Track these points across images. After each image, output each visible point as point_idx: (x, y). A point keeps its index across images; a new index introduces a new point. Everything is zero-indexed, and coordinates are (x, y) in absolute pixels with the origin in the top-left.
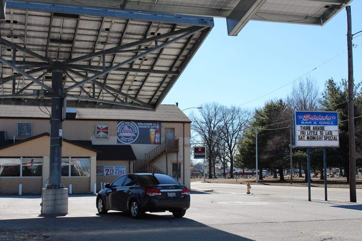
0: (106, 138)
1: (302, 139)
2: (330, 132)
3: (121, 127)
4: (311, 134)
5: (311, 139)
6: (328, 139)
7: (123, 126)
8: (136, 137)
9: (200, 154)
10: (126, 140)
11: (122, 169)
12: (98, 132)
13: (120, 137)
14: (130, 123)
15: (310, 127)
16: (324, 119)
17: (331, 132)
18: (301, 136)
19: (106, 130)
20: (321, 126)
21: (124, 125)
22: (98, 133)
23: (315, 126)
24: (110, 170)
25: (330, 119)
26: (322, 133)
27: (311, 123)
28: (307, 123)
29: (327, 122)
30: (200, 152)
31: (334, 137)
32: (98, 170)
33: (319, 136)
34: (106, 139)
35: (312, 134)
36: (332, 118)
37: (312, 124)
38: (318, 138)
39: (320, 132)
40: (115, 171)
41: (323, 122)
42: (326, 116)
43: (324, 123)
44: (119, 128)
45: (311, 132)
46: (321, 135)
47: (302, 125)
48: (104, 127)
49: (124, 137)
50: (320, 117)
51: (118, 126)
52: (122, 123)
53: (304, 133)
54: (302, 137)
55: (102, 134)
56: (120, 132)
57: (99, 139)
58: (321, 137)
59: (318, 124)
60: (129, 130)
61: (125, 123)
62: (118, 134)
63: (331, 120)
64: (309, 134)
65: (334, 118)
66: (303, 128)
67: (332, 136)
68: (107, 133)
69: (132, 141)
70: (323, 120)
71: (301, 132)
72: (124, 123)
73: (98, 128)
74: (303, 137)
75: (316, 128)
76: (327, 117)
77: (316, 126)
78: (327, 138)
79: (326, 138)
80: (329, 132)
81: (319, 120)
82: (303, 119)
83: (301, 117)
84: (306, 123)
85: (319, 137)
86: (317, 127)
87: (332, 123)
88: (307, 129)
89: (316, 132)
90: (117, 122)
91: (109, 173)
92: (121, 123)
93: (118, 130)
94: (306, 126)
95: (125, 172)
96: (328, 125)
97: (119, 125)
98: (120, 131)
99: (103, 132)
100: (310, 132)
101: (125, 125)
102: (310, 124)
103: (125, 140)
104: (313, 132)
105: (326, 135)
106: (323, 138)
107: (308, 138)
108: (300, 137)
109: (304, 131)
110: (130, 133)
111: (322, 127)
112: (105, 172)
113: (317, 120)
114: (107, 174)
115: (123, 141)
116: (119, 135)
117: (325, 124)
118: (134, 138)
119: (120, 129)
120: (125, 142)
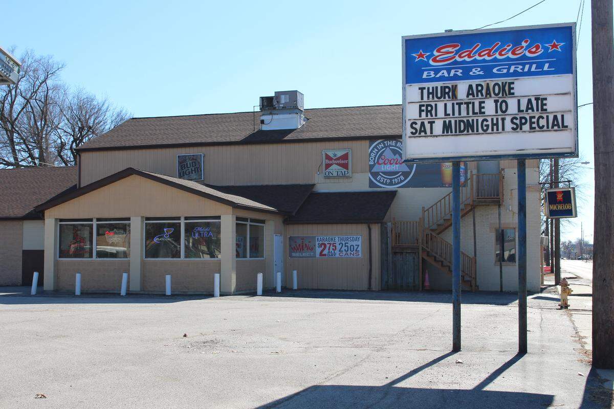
0: (344, 176)
1: (423, 134)
2: (537, 99)
3: (377, 152)
4: (460, 114)
5: (460, 131)
6: (526, 127)
7: (381, 149)
8: (410, 173)
9: (560, 207)
10: (388, 181)
11: (354, 243)
12: (328, 166)
13: (375, 175)
14: (396, 144)
15: (454, 88)
16: (513, 53)
17: (541, 100)
18: (419, 123)
19: (344, 161)
20: (500, 81)
21: (383, 148)
22: (326, 169)
23: (474, 83)
24: (328, 246)
25: (541, 51)
26: (501, 107)
27: (460, 72)
28: (446, 75)
29: (524, 65)
30: (560, 202)
31: (555, 118)
32: (304, 245)
33: (489, 119)
34: (346, 180)
35: (464, 113)
36: (546, 49)
37: (466, 76)
38: (487, 126)
39: (496, 102)
40: (338, 247)
41: (510, 65)
42: (524, 44)
43: (511, 71)
44: (373, 155)
45: (460, 104)
46: (499, 112)
47: (426, 85)
48: (340, 154)
49: (385, 173)
50: (496, 51)
51: (371, 152)
52: (379, 143)
53: (430, 112)
54: (423, 124)
55: (335, 168)
56: (375, 164)
57: (332, 181)
58: (500, 122)
59: (488, 72)
60: (395, 158)
61: (386, 142)
62: (371, 167)
63: (546, 55)
64: (449, 111)
65: (555, 46)
66: (429, 93)
67: (545, 116)
68: (345, 166)
69: (402, 181)
70: (508, 59)
71: (421, 106)
72: (384, 144)
73: (328, 157)
74: (428, 126)
75: (481, 91)
76: (527, 47)
77: (478, 81)
78: (522, 124)
79: (518, 122)
80: (534, 102)
81: (495, 60)
82: (431, 62)
83: (421, 55)
84: (440, 74)
85: (490, 123)
86: (483, 84)
87: (546, 68)
88: (444, 94)
89: (480, 103)
90: (367, 142)
91: (326, 252)
92: (377, 144)
93: (372, 159)
94: (439, 84)
95: (359, 249)
96: (530, 73)
97: (373, 149)
98: (374, 161)
99: (337, 164)
100: (456, 107)
101: (385, 147)
102: (456, 77)
103: (385, 180)
104: (468, 104)
105: (520, 111)
106: (508, 125)
107: (447, 128)
108: (418, 127)
109: (433, 104)
110: (396, 164)
111: (504, 85)
112: (318, 250)
113: (484, 61)
114: (321, 254)
115: (382, 183)
116: (372, 171)
117: (516, 74)
118: (406, 175)
119: (375, 158)
120: (386, 184)
